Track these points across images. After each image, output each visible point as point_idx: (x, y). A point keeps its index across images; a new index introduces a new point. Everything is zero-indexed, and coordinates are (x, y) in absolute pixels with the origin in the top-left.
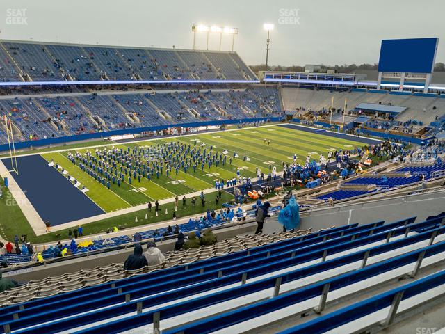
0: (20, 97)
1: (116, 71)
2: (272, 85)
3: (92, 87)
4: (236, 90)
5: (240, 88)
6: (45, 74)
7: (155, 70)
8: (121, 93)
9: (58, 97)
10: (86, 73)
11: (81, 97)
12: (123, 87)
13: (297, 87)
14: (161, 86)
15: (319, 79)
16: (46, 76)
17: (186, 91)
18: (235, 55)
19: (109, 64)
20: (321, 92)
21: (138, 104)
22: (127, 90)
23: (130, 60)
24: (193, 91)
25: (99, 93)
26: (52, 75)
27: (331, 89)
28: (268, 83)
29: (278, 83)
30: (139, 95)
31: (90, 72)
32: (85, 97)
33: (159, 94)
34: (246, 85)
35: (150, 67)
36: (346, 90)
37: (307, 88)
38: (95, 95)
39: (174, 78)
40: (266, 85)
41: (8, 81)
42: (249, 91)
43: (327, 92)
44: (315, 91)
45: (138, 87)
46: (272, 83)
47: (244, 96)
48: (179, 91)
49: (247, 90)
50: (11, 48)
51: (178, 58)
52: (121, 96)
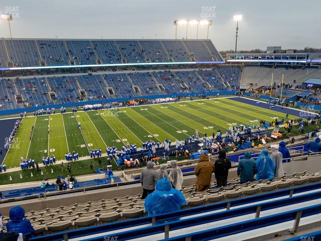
0: (38, 77)
1: (110, 57)
2: (236, 65)
3: (90, 69)
4: (204, 70)
5: (208, 67)
6: (57, 61)
7: (140, 55)
8: (111, 72)
9: (64, 77)
10: (87, 59)
11: (80, 76)
12: (114, 69)
13: (257, 66)
14: (143, 67)
15: (276, 58)
16: (58, 62)
17: (162, 71)
18: (209, 43)
19: (106, 52)
20: (278, 70)
21: (120, 81)
22: (116, 71)
23: (123, 49)
24: (168, 70)
25: (94, 73)
26: (63, 61)
27: (288, 66)
28: (233, 63)
29: (241, 63)
30: (124, 74)
31: (91, 58)
32: (83, 76)
33: (140, 74)
34: (214, 65)
35: (137, 53)
36: (300, 67)
37: (266, 66)
38: (91, 75)
39: (153, 61)
40: (231, 65)
41: (30, 66)
42: (216, 70)
43: (284, 69)
44: (273, 69)
45: (125, 68)
47: (210, 74)
48: (157, 71)
49: (214, 69)
50: (41, 44)
51: (161, 46)
52: (110, 75)
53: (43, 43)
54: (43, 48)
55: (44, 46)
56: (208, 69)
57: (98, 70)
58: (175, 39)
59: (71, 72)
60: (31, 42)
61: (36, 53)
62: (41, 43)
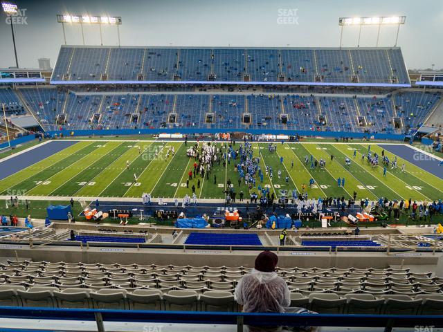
0: (132, 93)
1: (229, 72)
5: (380, 93)
6: (159, 74)
8: (226, 93)
9: (162, 95)
10: (198, 73)
11: (183, 96)
12: (231, 88)
14: (275, 88)
19: (226, 65)
21: (231, 105)
22: (233, 90)
23: (253, 61)
28: (428, 87)
30: (243, 96)
31: (203, 72)
32: (186, 96)
34: (393, 89)
39: (290, 80)
40: (424, 90)
41: (126, 79)
46: (433, 87)
47: (377, 104)
49: (389, 96)
50: (150, 53)
51: (312, 57)
52: (222, 96)
53: (154, 52)
54: (149, 57)
55: (153, 56)
56: (378, 96)
57: (210, 89)
58: (339, 46)
59: (173, 90)
60: (140, 51)
61: (139, 64)
62: (151, 51)
